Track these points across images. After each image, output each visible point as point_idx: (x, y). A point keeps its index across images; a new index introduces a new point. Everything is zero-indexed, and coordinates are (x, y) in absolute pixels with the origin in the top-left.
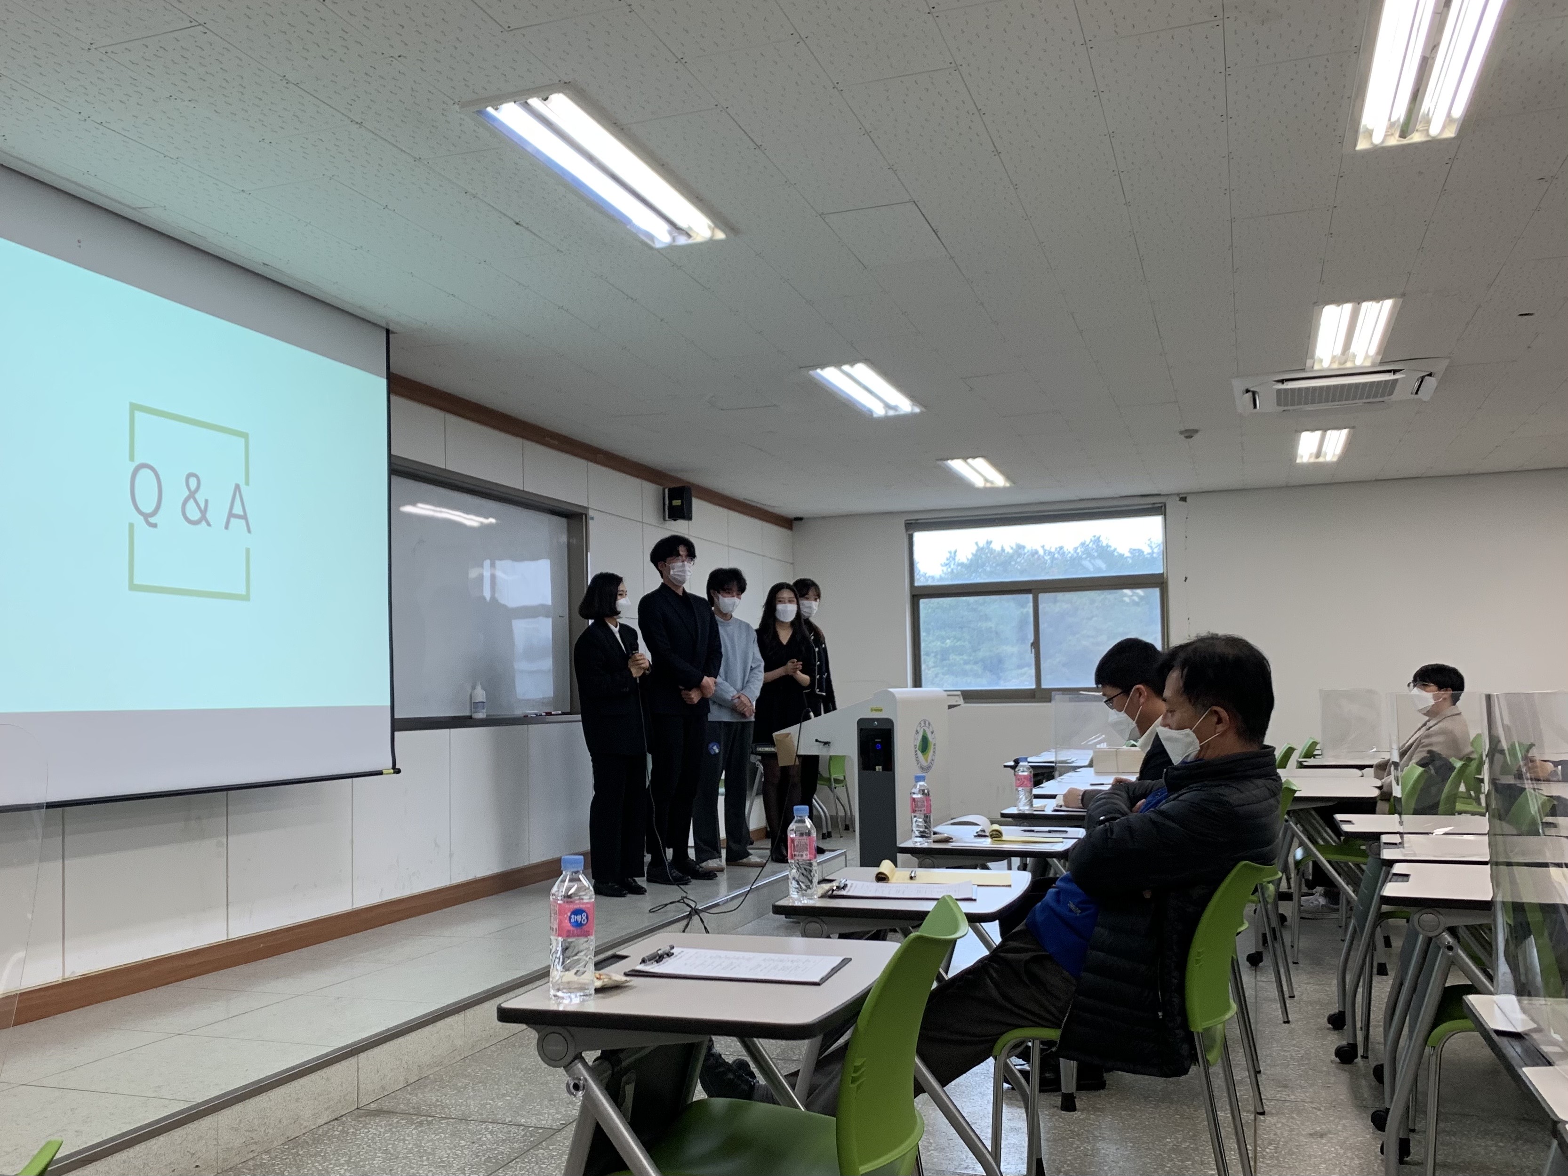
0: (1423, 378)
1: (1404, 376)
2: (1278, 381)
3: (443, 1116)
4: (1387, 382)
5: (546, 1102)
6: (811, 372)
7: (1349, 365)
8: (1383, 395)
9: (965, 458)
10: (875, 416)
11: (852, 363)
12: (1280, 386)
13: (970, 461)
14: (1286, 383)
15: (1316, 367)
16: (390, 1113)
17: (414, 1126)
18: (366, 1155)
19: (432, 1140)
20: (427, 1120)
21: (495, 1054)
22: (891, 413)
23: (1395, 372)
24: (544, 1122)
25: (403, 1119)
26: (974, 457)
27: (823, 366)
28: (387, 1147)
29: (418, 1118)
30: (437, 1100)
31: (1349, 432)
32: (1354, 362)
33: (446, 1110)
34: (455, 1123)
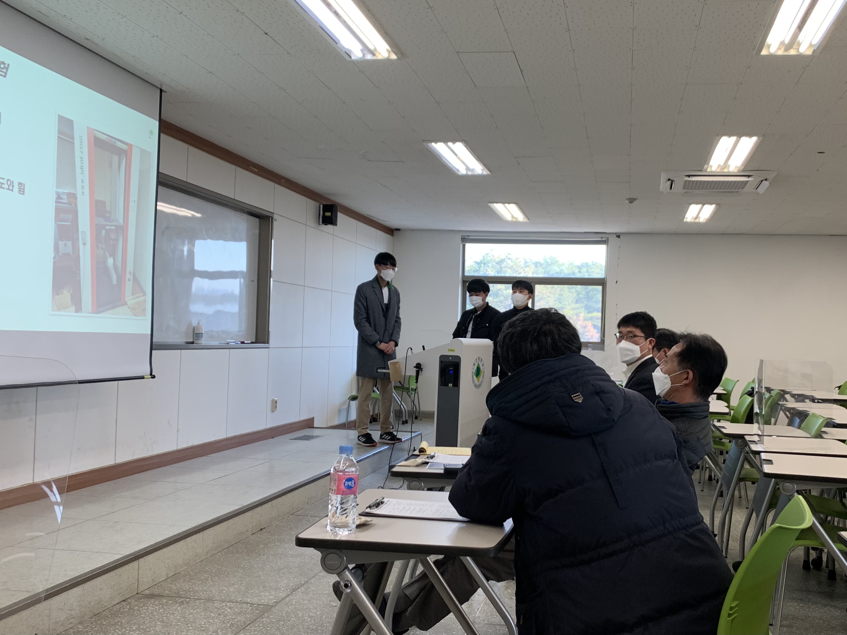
0: (762, 181)
1: (753, 179)
2: (687, 176)
3: (196, 598)
4: (743, 182)
5: (261, 588)
6: (429, 144)
7: (726, 170)
8: (739, 189)
9: (503, 203)
10: (460, 173)
11: (454, 141)
12: (687, 179)
13: (506, 205)
14: (691, 177)
15: (709, 170)
16: (160, 596)
17: (178, 605)
18: (150, 624)
19: (191, 614)
20: (186, 601)
21: (222, 558)
22: (470, 173)
23: (749, 176)
24: (263, 601)
25: (170, 600)
26: (509, 203)
27: (436, 141)
28: (162, 618)
29: (179, 600)
30: (189, 588)
31: (716, 207)
32: (728, 169)
33: (197, 594)
34: (205, 602)
